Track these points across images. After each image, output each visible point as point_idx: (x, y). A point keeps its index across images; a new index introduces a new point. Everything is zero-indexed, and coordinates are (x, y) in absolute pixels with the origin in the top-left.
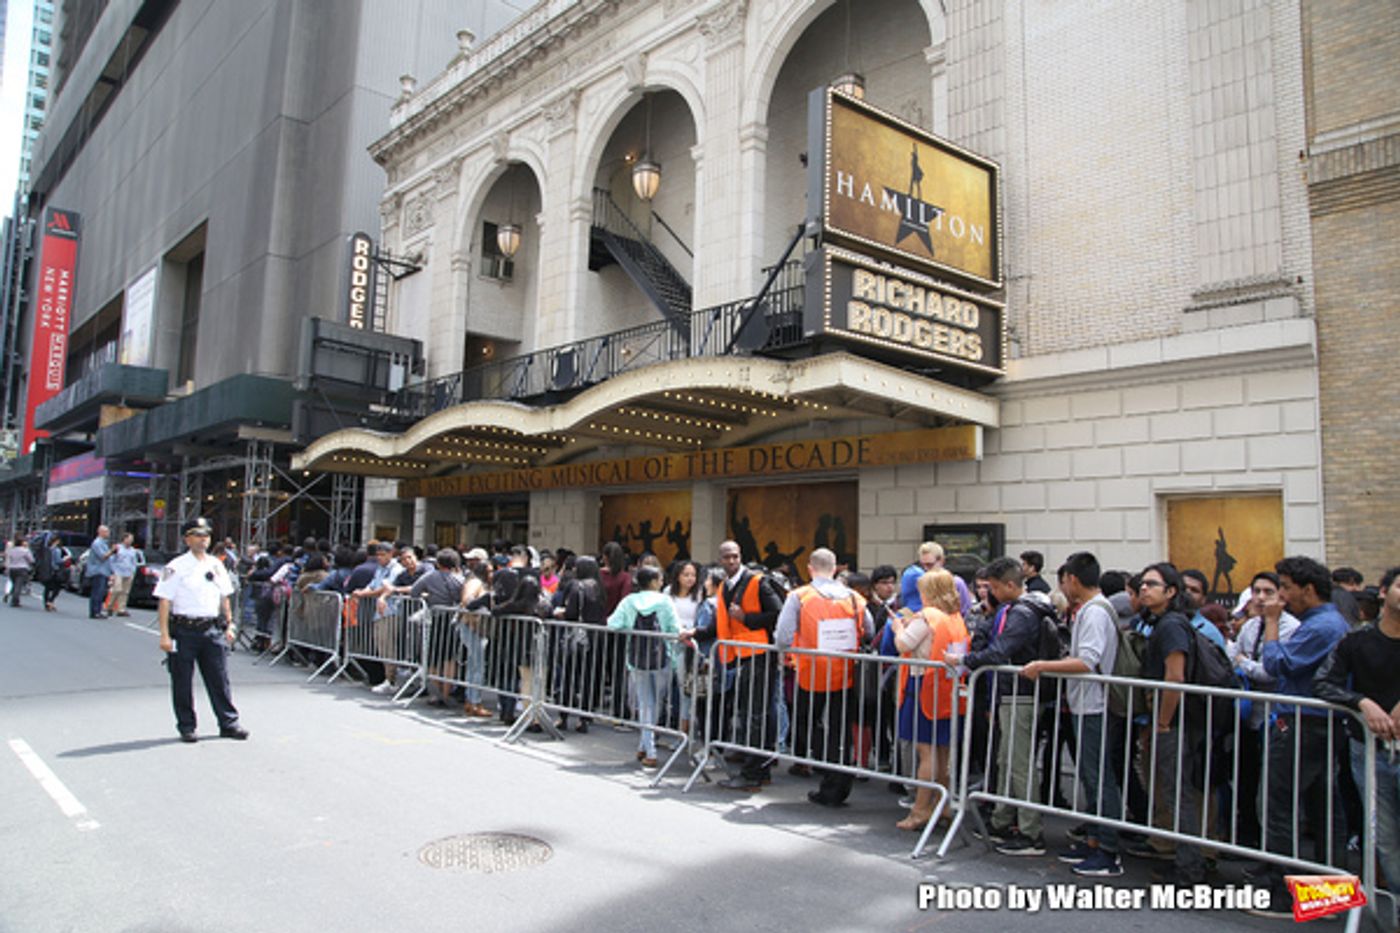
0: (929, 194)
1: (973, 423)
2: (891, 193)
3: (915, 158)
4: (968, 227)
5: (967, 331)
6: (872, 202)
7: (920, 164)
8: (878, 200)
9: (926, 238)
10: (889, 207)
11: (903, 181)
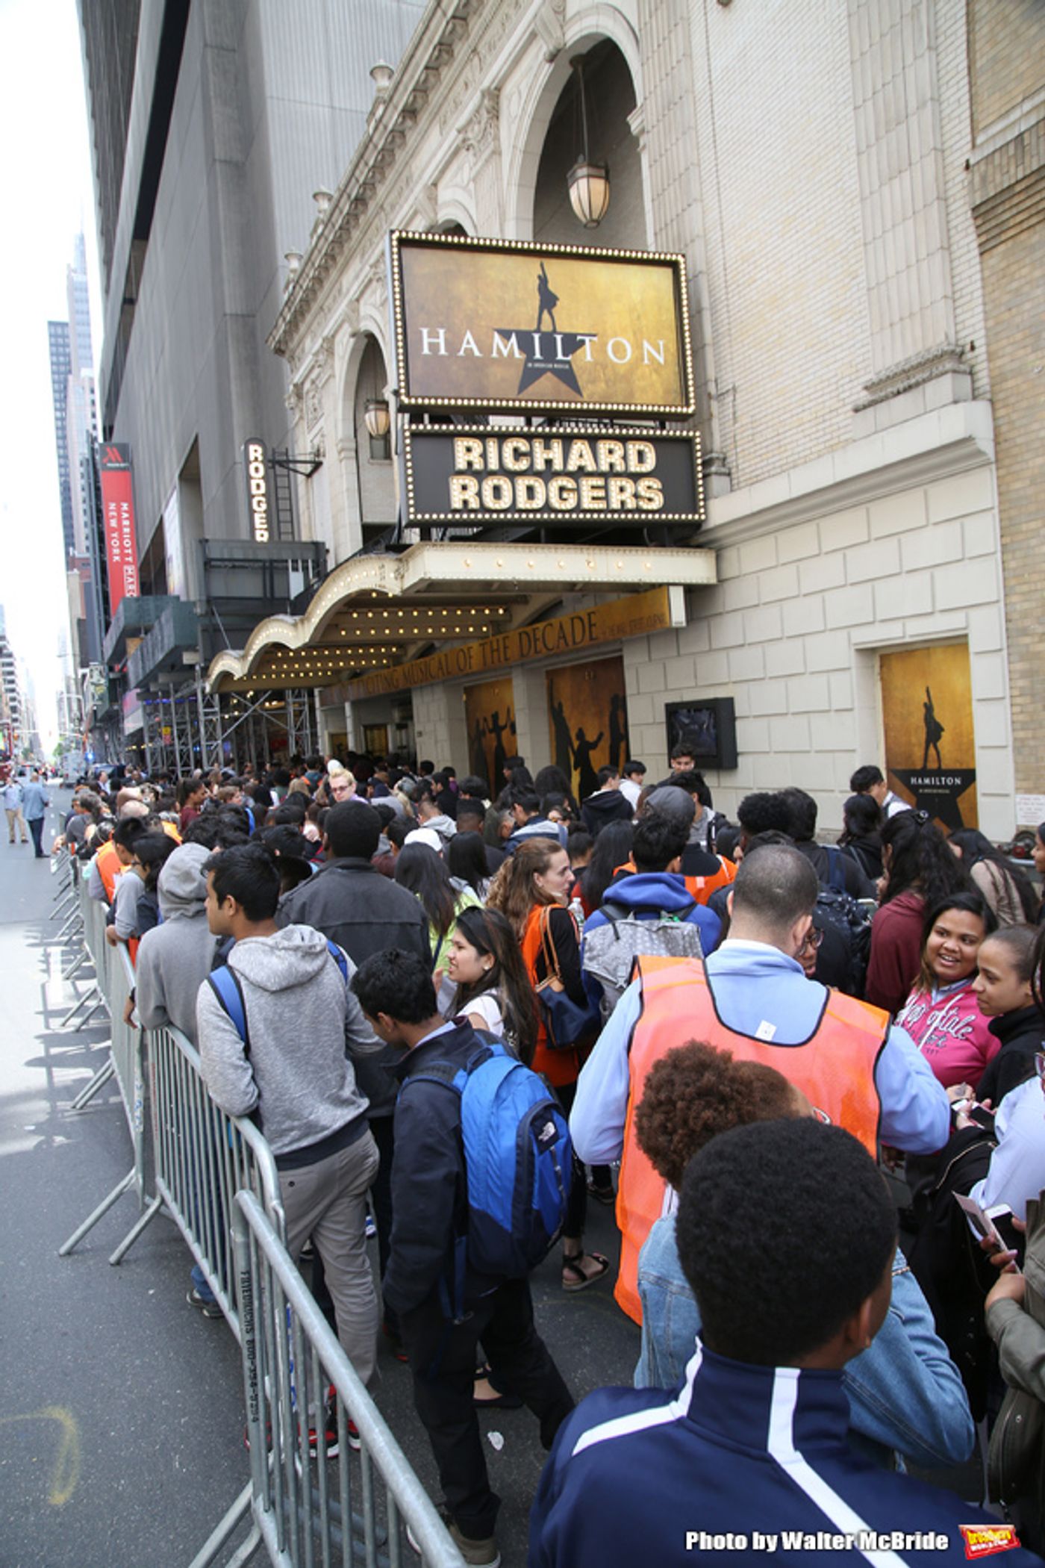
0: (567, 319)
1: (666, 586)
2: (506, 335)
3: (543, 281)
4: (638, 346)
5: (636, 477)
6: (477, 353)
7: (551, 287)
8: (485, 347)
9: (568, 377)
10: (505, 352)
11: (526, 313)
